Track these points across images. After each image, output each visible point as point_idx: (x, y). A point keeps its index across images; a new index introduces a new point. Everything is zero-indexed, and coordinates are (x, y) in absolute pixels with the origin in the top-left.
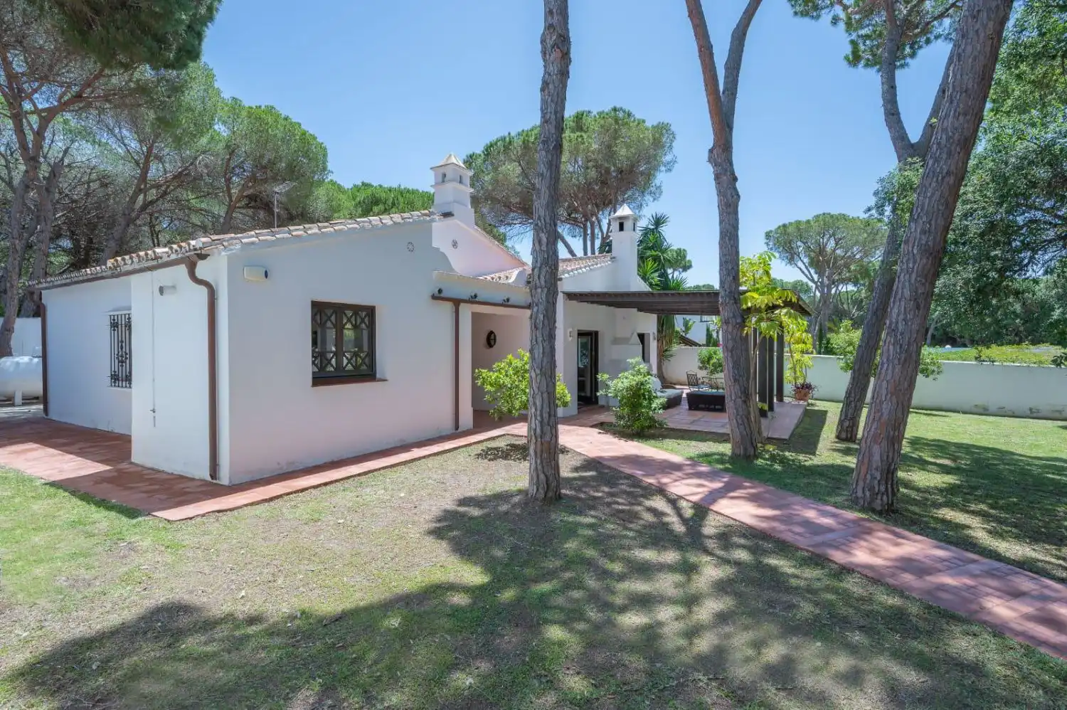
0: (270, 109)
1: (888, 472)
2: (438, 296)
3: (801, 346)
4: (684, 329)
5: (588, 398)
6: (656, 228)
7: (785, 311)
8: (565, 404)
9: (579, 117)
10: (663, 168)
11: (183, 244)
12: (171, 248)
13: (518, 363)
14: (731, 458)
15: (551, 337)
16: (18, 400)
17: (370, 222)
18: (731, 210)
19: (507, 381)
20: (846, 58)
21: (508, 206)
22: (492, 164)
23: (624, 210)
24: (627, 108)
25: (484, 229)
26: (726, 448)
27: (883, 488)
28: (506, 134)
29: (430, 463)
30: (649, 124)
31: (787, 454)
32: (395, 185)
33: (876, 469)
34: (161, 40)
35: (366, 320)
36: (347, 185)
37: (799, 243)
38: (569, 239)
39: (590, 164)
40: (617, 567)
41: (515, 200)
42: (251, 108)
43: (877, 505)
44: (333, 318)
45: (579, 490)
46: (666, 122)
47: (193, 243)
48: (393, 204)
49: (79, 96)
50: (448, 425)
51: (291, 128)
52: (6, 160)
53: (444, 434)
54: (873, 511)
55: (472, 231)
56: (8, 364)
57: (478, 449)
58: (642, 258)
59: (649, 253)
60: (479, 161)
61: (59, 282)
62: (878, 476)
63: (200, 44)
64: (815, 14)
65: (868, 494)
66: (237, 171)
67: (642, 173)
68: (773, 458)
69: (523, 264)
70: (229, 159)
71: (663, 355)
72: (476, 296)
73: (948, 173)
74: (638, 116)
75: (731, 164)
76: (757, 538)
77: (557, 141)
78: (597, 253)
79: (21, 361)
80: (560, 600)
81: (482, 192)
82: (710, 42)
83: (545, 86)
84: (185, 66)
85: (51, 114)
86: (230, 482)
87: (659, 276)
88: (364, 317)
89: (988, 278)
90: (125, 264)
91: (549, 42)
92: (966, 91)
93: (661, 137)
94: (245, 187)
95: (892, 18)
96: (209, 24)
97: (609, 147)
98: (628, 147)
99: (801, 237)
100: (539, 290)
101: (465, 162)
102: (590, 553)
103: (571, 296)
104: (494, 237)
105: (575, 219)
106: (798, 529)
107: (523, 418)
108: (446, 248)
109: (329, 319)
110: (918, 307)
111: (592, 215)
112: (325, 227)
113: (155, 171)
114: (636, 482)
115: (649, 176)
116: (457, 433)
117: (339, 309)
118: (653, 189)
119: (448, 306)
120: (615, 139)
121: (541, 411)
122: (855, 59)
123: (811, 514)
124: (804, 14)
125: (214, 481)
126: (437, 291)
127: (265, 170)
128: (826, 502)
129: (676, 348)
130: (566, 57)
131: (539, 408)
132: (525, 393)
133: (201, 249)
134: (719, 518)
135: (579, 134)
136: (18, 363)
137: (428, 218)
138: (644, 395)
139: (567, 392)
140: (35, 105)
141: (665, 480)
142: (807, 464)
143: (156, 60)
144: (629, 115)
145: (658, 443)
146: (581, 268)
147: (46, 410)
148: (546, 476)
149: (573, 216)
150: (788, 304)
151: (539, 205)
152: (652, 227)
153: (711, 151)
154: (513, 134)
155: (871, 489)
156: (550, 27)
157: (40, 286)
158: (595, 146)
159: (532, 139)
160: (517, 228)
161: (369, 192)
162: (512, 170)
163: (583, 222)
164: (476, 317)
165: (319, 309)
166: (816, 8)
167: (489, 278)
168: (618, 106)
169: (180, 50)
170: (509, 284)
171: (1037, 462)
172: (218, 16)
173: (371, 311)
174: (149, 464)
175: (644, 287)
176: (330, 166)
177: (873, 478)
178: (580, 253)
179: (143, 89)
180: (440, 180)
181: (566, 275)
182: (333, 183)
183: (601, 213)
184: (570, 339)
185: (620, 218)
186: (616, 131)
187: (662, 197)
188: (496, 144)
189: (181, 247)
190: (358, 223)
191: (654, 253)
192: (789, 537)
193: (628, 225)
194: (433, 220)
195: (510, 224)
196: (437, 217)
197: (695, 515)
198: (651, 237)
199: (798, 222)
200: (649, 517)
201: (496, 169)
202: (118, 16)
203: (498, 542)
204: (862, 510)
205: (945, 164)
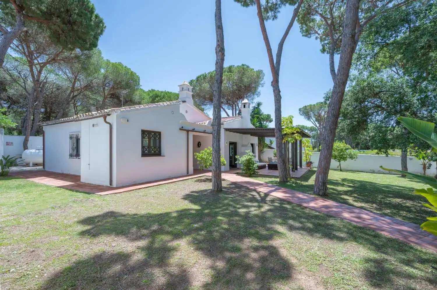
0: (120, 64)
1: (324, 182)
2: (182, 129)
3: (308, 148)
4: (270, 144)
5: (233, 166)
6: (258, 107)
7: (296, 134)
8: (224, 165)
9: (230, 68)
10: (260, 86)
11: (102, 111)
12: (98, 112)
13: (208, 151)
14: (279, 182)
15: (219, 141)
16: (31, 164)
17: (160, 104)
18: (278, 102)
19: (205, 157)
20: (321, 50)
21: (205, 98)
22: (199, 84)
23: (246, 101)
24: (247, 64)
25: (196, 107)
26: (278, 180)
27: (322, 188)
28: (204, 73)
29: (180, 183)
30: (255, 70)
31: (298, 181)
32: (164, 90)
33: (320, 182)
34: (84, 41)
35: (158, 136)
36: (146, 90)
37: (311, 113)
38: (227, 110)
39: (234, 84)
40: (238, 206)
41: (207, 96)
42: (113, 63)
43: (321, 193)
44: (148, 136)
45: (229, 189)
46: (261, 70)
47: (106, 110)
48: (163, 97)
49: (54, 59)
50: (184, 171)
51: (127, 70)
52: (24, 80)
53: (184, 175)
54: (319, 195)
55: (192, 107)
56: (28, 152)
57: (195, 179)
58: (253, 117)
59: (255, 116)
60: (195, 82)
61: (50, 123)
62: (321, 184)
63: (97, 42)
64: (309, 36)
65: (318, 190)
66: (107, 85)
67: (253, 87)
68: (293, 183)
69: (210, 119)
70: (105, 81)
71: (261, 152)
72: (194, 129)
73: (339, 92)
74: (251, 67)
75: (278, 87)
76: (282, 201)
77: (220, 80)
78: (237, 115)
79: (32, 151)
80: (221, 212)
81: (195, 93)
82: (271, 48)
83: (217, 63)
84: (92, 49)
85: (45, 64)
86: (116, 186)
87: (259, 124)
88: (157, 136)
89: (354, 124)
90: (81, 117)
91: (218, 50)
92: (343, 68)
93: (260, 74)
94: (110, 91)
95: (333, 39)
96: (101, 36)
97: (241, 78)
98: (247, 78)
99: (312, 111)
100: (215, 126)
101: (189, 83)
102: (231, 203)
103: (227, 130)
104: (200, 109)
105: (229, 104)
106: (296, 199)
107: (210, 171)
108: (184, 113)
109: (146, 135)
110: (331, 132)
111: (235, 102)
112: (146, 106)
113: (77, 85)
114: (248, 188)
115: (256, 88)
116: (188, 174)
117: (149, 132)
118: (257, 93)
119: (185, 133)
120: (243, 75)
121: (216, 164)
122: (323, 51)
123: (301, 196)
124: (306, 36)
125: (111, 186)
126: (181, 127)
127: (118, 85)
128: (306, 193)
129: (265, 149)
130: (223, 55)
131: (215, 163)
132: (211, 160)
133: (108, 112)
134: (272, 196)
135: (230, 73)
136: (31, 152)
137: (178, 103)
138: (251, 163)
139: (225, 160)
140: (38, 61)
141: (257, 187)
142: (304, 184)
143: (83, 48)
144: (248, 67)
145: (256, 178)
146: (230, 120)
147: (44, 167)
148: (217, 184)
149: (229, 102)
150: (297, 132)
151: (215, 99)
152: (257, 106)
153: (272, 82)
154: (206, 73)
155: (319, 188)
156: (218, 45)
157: (43, 124)
158: (235, 78)
159: (213, 75)
160: (208, 106)
161: (154, 93)
162: (206, 86)
163: (232, 104)
164: (194, 136)
165: (143, 132)
166: (310, 34)
167: (198, 123)
168: (244, 64)
169: (90, 44)
170: (206, 126)
171: (381, 185)
172: (104, 33)
173: (160, 133)
174: (87, 182)
175: (252, 127)
176: (141, 84)
177: (319, 185)
178: (231, 115)
179: (77, 57)
180: (182, 89)
181: (225, 123)
182: (142, 90)
183: (238, 101)
184: (227, 144)
185: (245, 103)
186: (243, 73)
187: (260, 96)
188: (201, 76)
189: (101, 112)
190: (156, 104)
191: (257, 116)
192: (292, 201)
193: (247, 106)
194: (180, 104)
195: (205, 105)
196: (181, 103)
197: (264, 196)
198: (256, 110)
199: (311, 105)
200: (250, 196)
201: (201, 85)
202: (71, 33)
203: (203, 201)
204: (316, 195)
205: (338, 89)
